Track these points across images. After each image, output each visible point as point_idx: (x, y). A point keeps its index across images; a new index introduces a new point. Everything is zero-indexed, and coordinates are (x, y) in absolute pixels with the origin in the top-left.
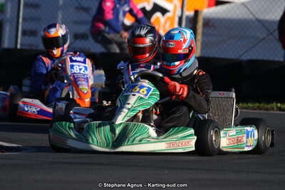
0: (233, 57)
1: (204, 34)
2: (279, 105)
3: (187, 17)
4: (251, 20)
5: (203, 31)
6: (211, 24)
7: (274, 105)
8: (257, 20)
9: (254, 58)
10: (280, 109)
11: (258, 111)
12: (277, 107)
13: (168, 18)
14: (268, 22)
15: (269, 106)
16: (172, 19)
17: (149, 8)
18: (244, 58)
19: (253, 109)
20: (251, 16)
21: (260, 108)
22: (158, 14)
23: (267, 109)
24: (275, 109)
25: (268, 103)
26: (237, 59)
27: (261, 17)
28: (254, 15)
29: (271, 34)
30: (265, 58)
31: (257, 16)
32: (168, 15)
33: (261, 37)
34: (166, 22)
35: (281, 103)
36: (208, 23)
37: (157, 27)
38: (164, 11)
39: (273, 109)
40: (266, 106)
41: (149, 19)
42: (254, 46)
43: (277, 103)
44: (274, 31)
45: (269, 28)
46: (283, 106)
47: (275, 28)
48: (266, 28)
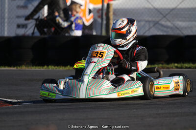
2: (176, 65)
7: (172, 65)
10: (177, 67)
12: (175, 66)
14: (161, 9)
15: (169, 66)
23: (168, 68)
24: (174, 67)
28: (152, 5)
29: (165, 17)
35: (177, 63)
39: (172, 68)
40: (167, 66)
43: (175, 63)
44: (167, 14)
45: (163, 13)
46: (179, 65)
47: (167, 13)
48: (161, 13)
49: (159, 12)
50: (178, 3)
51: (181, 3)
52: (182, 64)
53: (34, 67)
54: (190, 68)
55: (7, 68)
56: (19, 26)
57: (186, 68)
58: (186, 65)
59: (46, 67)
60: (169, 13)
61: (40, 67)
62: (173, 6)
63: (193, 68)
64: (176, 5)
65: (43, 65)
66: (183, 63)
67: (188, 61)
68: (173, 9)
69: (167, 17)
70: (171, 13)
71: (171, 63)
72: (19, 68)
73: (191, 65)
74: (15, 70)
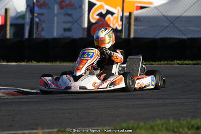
0: (151, 37)
1: (135, 25)
2: (178, 62)
3: (125, 16)
4: (160, 16)
5: (134, 23)
6: (138, 19)
7: (175, 62)
8: (164, 16)
9: (163, 37)
10: (179, 64)
11: (167, 66)
13: (115, 17)
14: (170, 17)
15: (172, 63)
16: (117, 18)
17: (104, 12)
18: (158, 37)
19: (164, 64)
20: (160, 14)
21: (167, 64)
22: (109, 16)
23: (171, 64)
25: (172, 61)
26: (154, 38)
27: (166, 14)
29: (172, 23)
30: (169, 37)
31: (164, 14)
32: (115, 15)
33: (166, 25)
34: (114, 20)
36: (137, 19)
37: (109, 23)
38: (112, 14)
39: (175, 64)
40: (171, 63)
41: (105, 19)
42: (163, 30)
45: (170, 20)
46: (180, 62)
47: (174, 20)
48: (169, 20)
49: (167, 19)
50: (183, 12)
51: (185, 12)
52: (183, 61)
53: (66, 63)
54: (189, 64)
55: (44, 64)
56: (65, 30)
57: (186, 64)
58: (186, 62)
60: (175, 20)
62: (179, 14)
64: (181, 14)
66: (184, 60)
67: (189, 59)
68: (178, 17)
72: (54, 64)
73: (191, 62)
74: (50, 65)
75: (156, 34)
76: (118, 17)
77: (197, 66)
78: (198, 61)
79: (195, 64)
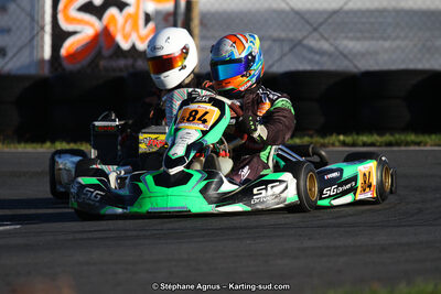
2: (342, 137)
5: (201, 31)
7: (333, 138)
8: (293, 9)
10: (344, 144)
12: (339, 141)
14: (309, 11)
15: (326, 141)
24: (337, 144)
28: (287, 4)
29: (315, 29)
35: (345, 134)
38: (121, 5)
39: (333, 145)
43: (339, 134)
44: (321, 24)
46: (349, 139)
47: (321, 20)
48: (308, 22)
49: (303, 18)
52: (355, 137)
53: (23, 145)
54: (372, 145)
57: (365, 145)
58: (365, 138)
59: (48, 144)
60: (326, 20)
61: (34, 145)
63: (380, 146)
65: (43, 141)
66: (358, 134)
67: (369, 130)
68: (335, 13)
69: (321, 30)
70: (330, 21)
71: (331, 134)
73: (375, 138)
75: (270, 62)
76: (137, 14)
77: (395, 149)
78: (397, 136)
79: (390, 144)
